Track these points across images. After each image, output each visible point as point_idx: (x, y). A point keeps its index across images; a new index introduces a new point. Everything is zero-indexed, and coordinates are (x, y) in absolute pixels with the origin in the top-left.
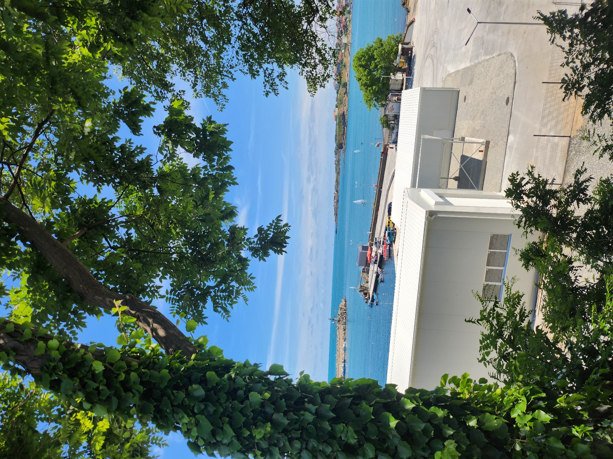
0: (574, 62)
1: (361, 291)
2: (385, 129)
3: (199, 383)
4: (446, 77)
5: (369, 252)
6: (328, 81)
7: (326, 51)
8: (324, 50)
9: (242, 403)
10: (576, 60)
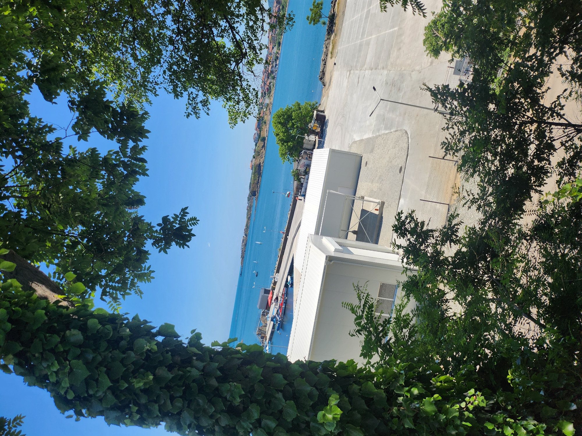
0: (453, 128)
1: (258, 334)
2: (296, 182)
3: (79, 330)
4: (352, 144)
5: (270, 295)
6: (248, 118)
7: (250, 91)
8: (249, 89)
9: (124, 353)
10: (455, 127)
